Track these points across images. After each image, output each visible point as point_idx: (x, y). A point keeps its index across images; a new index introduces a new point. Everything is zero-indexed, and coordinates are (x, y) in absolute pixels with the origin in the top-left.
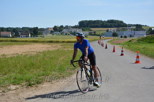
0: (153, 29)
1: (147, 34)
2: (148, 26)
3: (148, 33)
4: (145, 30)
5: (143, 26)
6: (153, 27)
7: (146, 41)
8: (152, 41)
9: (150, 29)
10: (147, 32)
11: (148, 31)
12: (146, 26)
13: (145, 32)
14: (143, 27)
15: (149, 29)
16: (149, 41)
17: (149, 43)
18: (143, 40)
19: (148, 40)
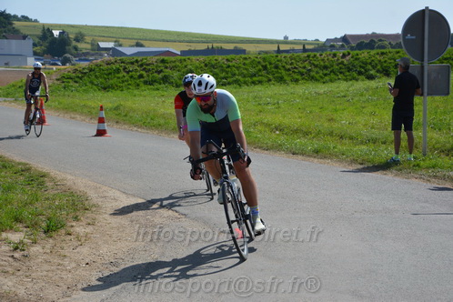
0: (56, 33)
1: (35, 54)
2: (36, 21)
3: (38, 49)
4: (24, 37)
5: (15, 17)
6: (57, 27)
7: (92, 83)
8: (111, 82)
9: (47, 31)
10: (35, 45)
11: (37, 40)
12: (25, 18)
13: (29, 42)
14: (17, 24)
15: (39, 33)
16: (102, 83)
17: (105, 89)
18: (81, 78)
19: (96, 76)
